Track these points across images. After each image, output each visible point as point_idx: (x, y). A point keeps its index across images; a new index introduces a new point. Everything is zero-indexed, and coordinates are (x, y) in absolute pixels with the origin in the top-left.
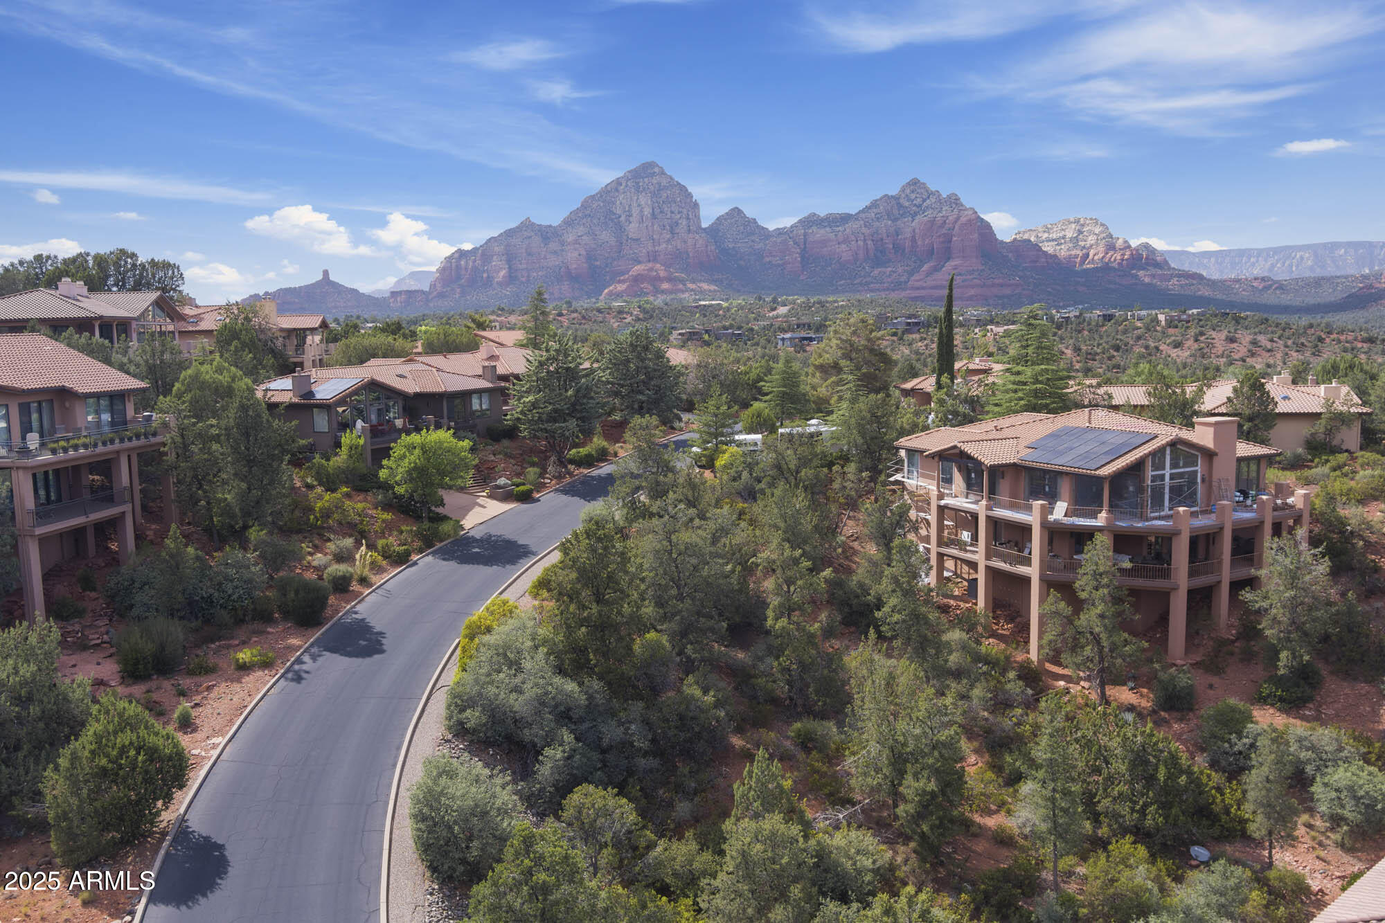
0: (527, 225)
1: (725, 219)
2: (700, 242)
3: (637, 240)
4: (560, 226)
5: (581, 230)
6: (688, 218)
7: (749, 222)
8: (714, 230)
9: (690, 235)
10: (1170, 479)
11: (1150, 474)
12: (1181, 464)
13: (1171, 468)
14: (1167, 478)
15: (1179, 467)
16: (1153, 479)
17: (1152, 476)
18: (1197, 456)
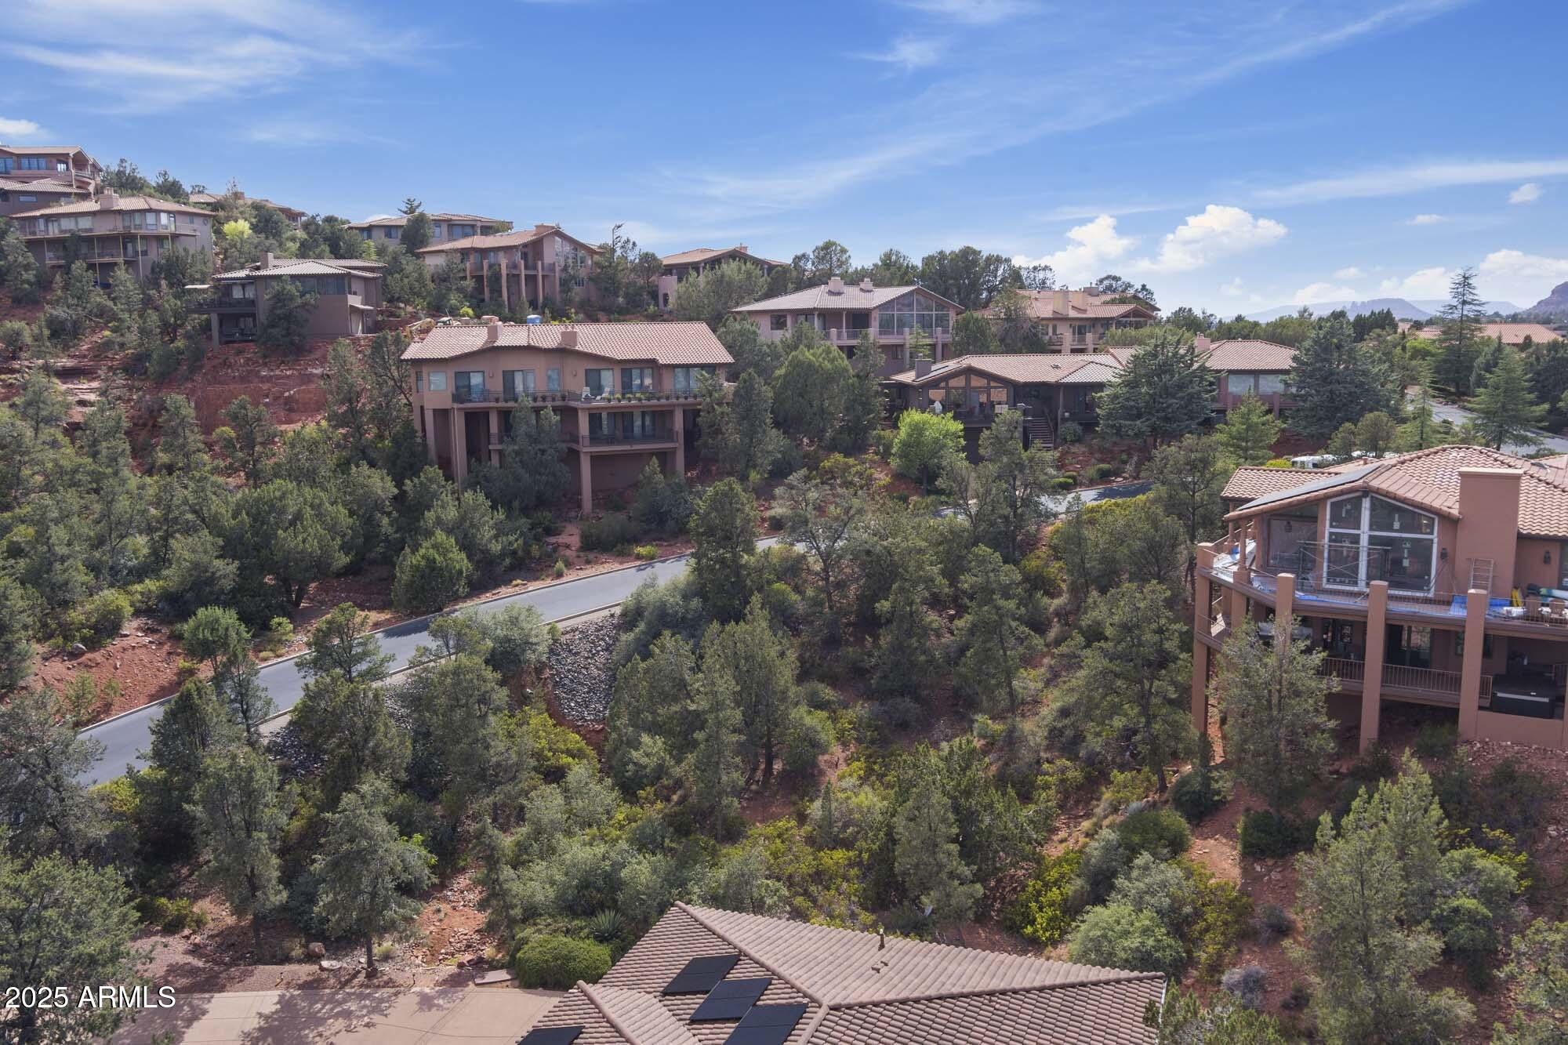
10: (1370, 543)
11: (1328, 530)
12: (1397, 525)
13: (1371, 529)
14: (1364, 541)
15: (1391, 529)
16: (1335, 538)
17: (1331, 534)
18: (1433, 519)
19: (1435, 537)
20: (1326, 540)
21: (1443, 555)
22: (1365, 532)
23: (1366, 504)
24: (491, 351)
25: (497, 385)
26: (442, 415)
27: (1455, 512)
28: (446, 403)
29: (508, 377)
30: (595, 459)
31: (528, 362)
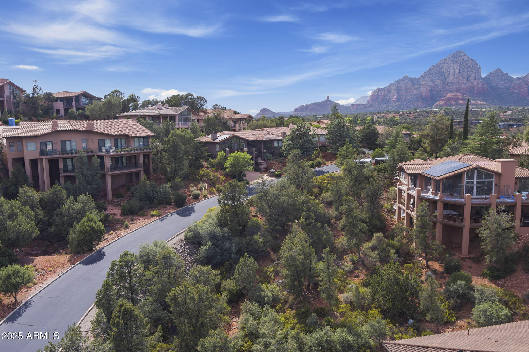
0: (406, 78)
1: (493, 74)
2: (480, 84)
3: (452, 83)
4: (420, 78)
5: (428, 79)
6: (475, 74)
7: (504, 74)
8: (487, 79)
9: (476, 81)
10: (477, 183)
11: (465, 180)
12: (484, 177)
13: (477, 179)
14: (475, 183)
15: (482, 178)
16: (467, 182)
17: (466, 181)
18: (493, 175)
19: (494, 180)
20: (465, 184)
21: (496, 185)
22: (475, 180)
23: (476, 172)
24: (56, 132)
25: (58, 147)
26: (34, 162)
27: (500, 171)
28: (37, 156)
29: (63, 143)
30: (112, 176)
31: (73, 137)
